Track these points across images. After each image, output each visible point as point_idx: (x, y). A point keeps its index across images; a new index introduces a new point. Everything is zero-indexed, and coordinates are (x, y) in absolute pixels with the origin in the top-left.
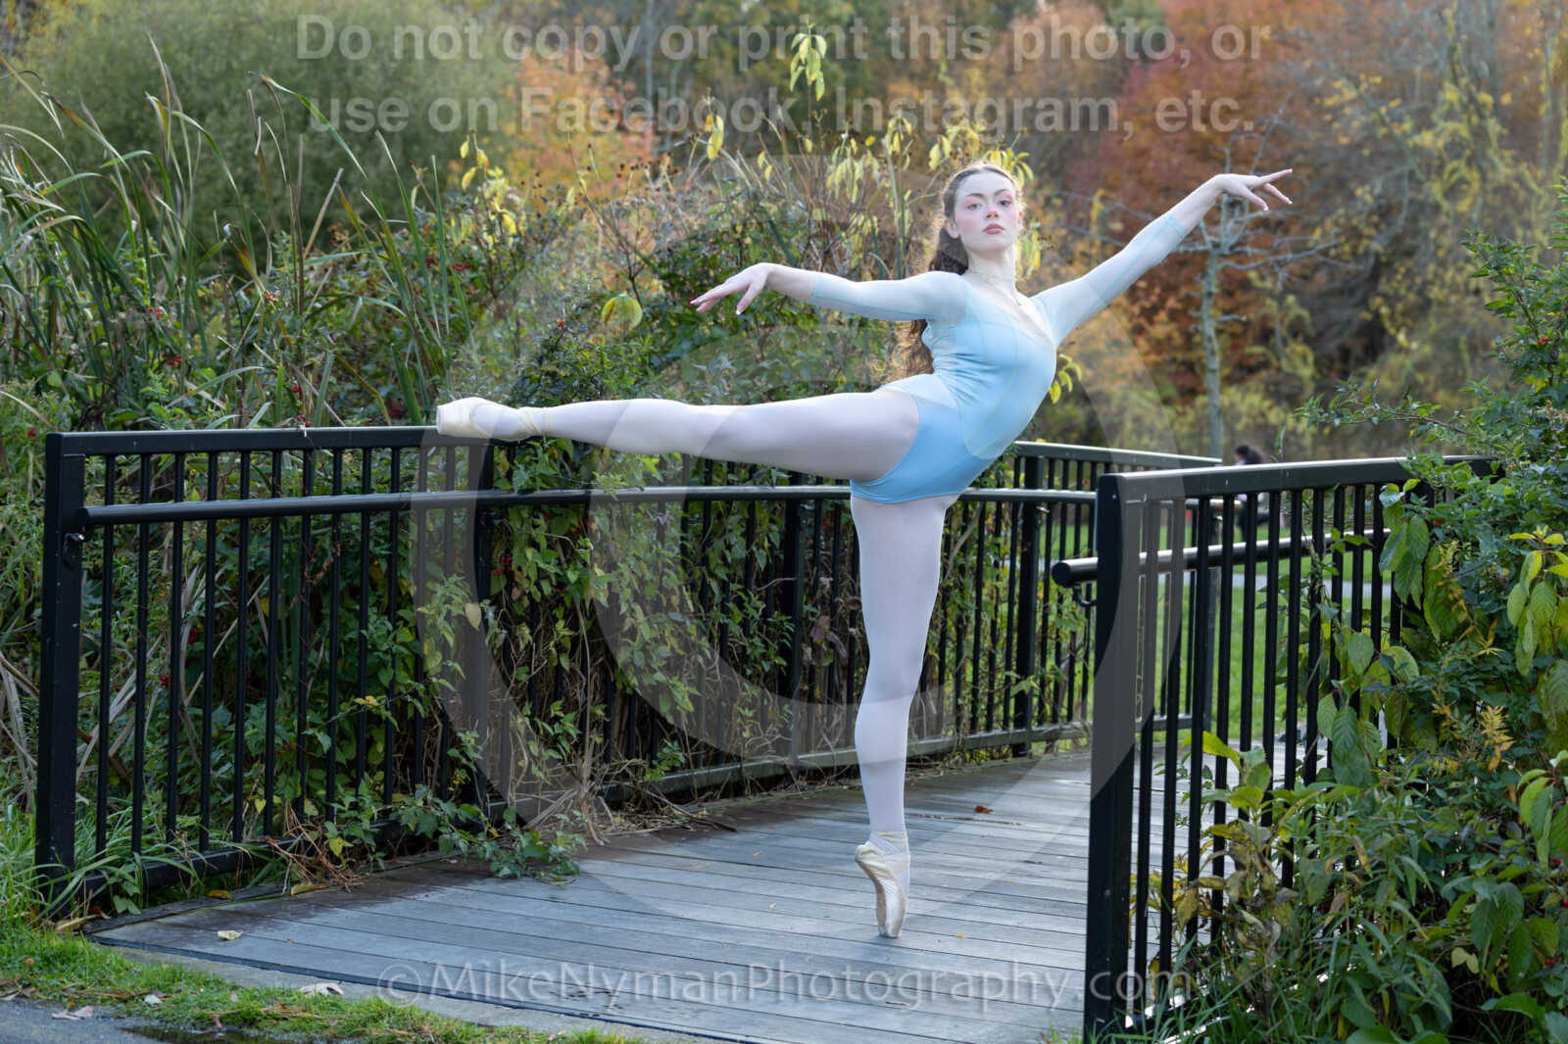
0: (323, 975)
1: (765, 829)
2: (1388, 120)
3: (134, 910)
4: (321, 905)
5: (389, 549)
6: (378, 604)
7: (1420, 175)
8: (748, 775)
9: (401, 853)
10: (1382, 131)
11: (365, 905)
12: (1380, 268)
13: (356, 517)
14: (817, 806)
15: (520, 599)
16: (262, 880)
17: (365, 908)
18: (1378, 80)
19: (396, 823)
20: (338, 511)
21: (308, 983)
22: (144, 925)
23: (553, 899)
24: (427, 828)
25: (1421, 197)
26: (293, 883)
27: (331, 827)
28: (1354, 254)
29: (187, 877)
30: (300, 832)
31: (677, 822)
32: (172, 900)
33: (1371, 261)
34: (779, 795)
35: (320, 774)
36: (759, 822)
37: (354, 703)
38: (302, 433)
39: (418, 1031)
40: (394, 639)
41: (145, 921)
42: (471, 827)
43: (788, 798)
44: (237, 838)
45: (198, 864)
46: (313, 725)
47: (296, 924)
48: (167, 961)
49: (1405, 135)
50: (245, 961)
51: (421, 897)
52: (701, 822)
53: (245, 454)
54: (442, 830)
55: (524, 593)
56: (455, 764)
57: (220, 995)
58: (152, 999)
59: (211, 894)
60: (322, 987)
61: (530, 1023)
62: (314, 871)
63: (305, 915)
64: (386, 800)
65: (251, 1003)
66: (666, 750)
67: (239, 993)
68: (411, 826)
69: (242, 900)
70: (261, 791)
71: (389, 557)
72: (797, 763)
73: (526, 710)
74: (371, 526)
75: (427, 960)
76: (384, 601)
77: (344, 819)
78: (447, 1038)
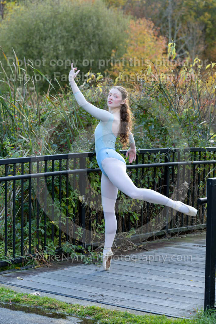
0: (37, 290)
1: (155, 250)
4: (41, 271)
5: (59, 184)
8: (154, 235)
13: (51, 177)
14: (172, 243)
16: (28, 265)
17: (51, 272)
19: (61, 250)
20: (46, 176)
21: (33, 292)
23: (96, 270)
24: (68, 251)
26: (36, 265)
27: (45, 251)
29: (10, 264)
30: (37, 253)
31: (134, 248)
32: (6, 269)
34: (162, 240)
36: (154, 248)
37: (49, 223)
39: (55, 305)
40: (61, 206)
42: (80, 251)
43: (164, 241)
44: (22, 255)
45: (12, 261)
46: (40, 227)
47: (34, 276)
48: (1, 286)
51: (65, 269)
52: (140, 248)
54: (72, 252)
55: (94, 193)
57: (12, 295)
59: (16, 268)
60: (35, 293)
63: (37, 274)
64: (59, 244)
65: (18, 297)
66: (131, 230)
67: (16, 294)
68: (65, 251)
69: (23, 270)
70: (28, 243)
71: (59, 186)
72: (168, 231)
73: (95, 221)
74: (54, 178)
75: (62, 286)
76: (58, 196)
77: (48, 250)
78: (61, 307)
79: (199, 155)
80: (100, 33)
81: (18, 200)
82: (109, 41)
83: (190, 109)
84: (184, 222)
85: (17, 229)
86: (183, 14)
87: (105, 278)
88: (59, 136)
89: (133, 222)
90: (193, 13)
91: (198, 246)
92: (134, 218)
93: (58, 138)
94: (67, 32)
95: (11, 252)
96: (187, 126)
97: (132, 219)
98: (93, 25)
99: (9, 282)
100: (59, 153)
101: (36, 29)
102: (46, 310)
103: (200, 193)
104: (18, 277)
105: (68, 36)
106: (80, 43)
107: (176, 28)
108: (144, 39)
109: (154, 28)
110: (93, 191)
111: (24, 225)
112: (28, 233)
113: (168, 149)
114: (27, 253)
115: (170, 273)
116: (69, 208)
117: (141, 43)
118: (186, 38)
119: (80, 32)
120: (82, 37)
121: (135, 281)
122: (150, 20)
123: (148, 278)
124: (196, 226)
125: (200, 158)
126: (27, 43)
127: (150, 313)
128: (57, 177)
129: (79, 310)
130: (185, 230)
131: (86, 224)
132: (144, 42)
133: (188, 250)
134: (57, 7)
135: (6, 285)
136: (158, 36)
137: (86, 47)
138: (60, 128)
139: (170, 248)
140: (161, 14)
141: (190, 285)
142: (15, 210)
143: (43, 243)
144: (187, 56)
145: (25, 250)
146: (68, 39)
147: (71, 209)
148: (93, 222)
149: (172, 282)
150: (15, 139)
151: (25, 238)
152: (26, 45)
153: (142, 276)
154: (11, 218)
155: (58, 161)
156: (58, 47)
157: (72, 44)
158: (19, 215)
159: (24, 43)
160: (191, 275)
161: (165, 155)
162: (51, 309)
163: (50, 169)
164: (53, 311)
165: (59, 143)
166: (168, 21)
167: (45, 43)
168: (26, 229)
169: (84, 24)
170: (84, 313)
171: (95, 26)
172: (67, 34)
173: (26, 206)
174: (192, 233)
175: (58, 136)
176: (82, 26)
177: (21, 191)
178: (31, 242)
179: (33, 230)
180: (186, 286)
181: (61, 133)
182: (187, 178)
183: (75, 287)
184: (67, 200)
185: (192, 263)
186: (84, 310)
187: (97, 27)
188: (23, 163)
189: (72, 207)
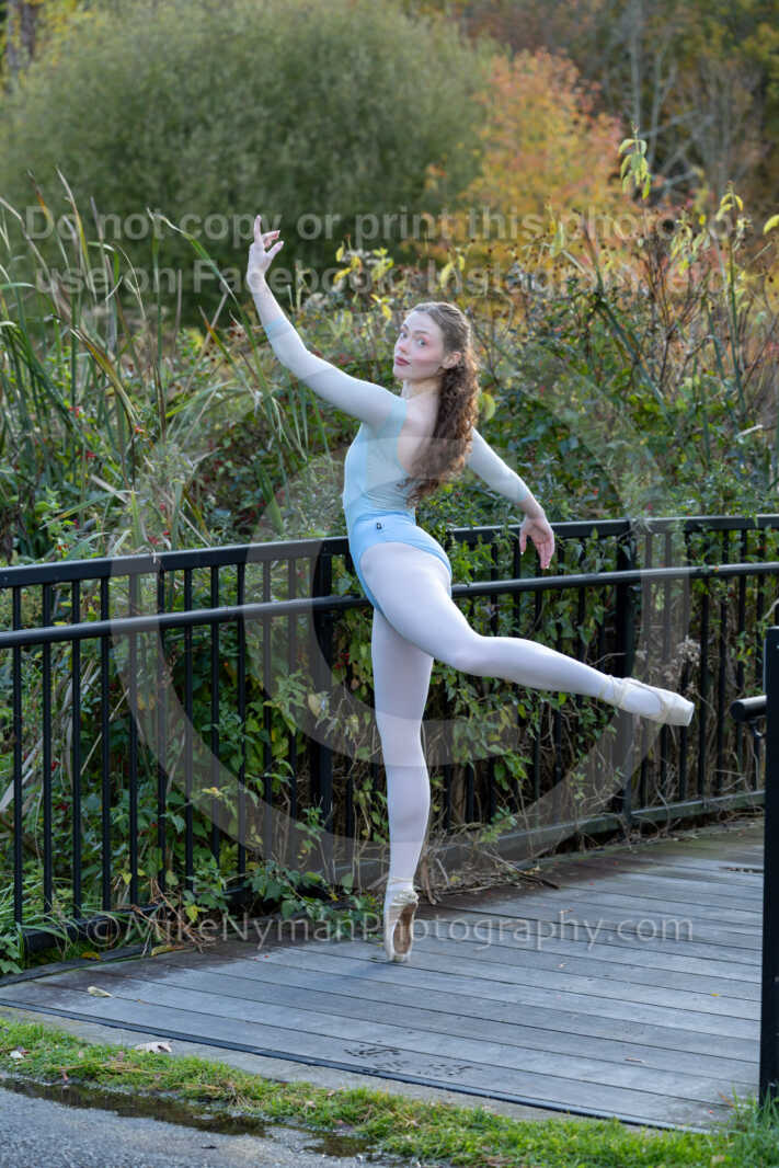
0: (158, 1034)
1: (586, 886)
3: (17, 970)
4: (174, 966)
5: (238, 652)
6: (229, 700)
8: (582, 832)
11: (212, 966)
13: (206, 627)
14: (644, 860)
15: (360, 689)
17: (211, 969)
19: (248, 890)
20: (189, 624)
21: (146, 1041)
22: (22, 986)
23: (373, 959)
24: (273, 894)
27: (188, 894)
29: (62, 942)
30: (161, 900)
31: (509, 880)
32: (50, 960)
34: (611, 849)
36: (581, 878)
38: (152, 558)
39: (224, 1086)
40: (244, 731)
41: (26, 980)
42: (313, 893)
43: (618, 852)
44: (107, 908)
45: (71, 931)
46: (172, 808)
47: (150, 985)
48: (33, 1020)
50: (97, 1020)
51: (262, 957)
52: (531, 880)
54: (285, 896)
55: (361, 685)
57: (71, 1051)
58: (16, 1054)
59: (84, 957)
60: (153, 1046)
61: (318, 1080)
63: (159, 975)
64: (240, 869)
65: (93, 1060)
66: (498, 816)
67: (86, 1049)
68: (261, 892)
69: (110, 961)
70: (127, 865)
71: (238, 658)
72: (631, 818)
73: (368, 785)
74: (221, 633)
75: (250, 1019)
76: (235, 696)
77: (199, 890)
78: (246, 1093)
79: (740, 544)
80: (382, 106)
81: (88, 710)
82: (416, 134)
83: (706, 376)
84: (687, 784)
85: (86, 815)
86: (680, 30)
87: (402, 989)
88: (237, 479)
89: (506, 787)
90: (719, 30)
91: (737, 870)
92: (508, 773)
93: (233, 488)
94: (268, 103)
95: (68, 900)
96: (698, 438)
97: (499, 776)
98: (357, 78)
99: (60, 1006)
100: (237, 541)
101: (154, 92)
102: (192, 1103)
103: (747, 678)
104: (91, 989)
105: (270, 117)
106: (313, 142)
107: (660, 83)
108: (545, 126)
109: (578, 84)
110: (358, 678)
111: (111, 800)
112: (125, 831)
113: (628, 523)
114: (123, 901)
115: (637, 970)
116: (273, 739)
117: (531, 139)
118: (695, 118)
119: (312, 104)
120: (319, 121)
121: (511, 998)
122: (564, 57)
123: (557, 986)
124: (731, 796)
125: (744, 552)
126: (122, 146)
127: (565, 1111)
128: (231, 628)
129: (310, 1103)
130: (692, 812)
131: (335, 796)
132: (542, 137)
133: (705, 885)
134: (225, 12)
135: (49, 1018)
136: (593, 114)
137: (336, 156)
138: (239, 452)
139: (638, 877)
140: (604, 34)
141: (709, 1010)
142: (79, 748)
143: (181, 866)
144: (701, 186)
145: (117, 892)
146: (268, 130)
147: (278, 741)
148: (360, 788)
149: (645, 999)
150: (77, 492)
151: (118, 846)
152: (119, 153)
153: (538, 978)
154: (65, 776)
155: (234, 569)
156: (234, 161)
157: (285, 148)
158: (93, 766)
159: (108, 147)
160: (715, 973)
161: (620, 542)
162: (209, 1100)
163: (202, 600)
164: (216, 1106)
165: (238, 504)
166: (628, 56)
167: (186, 145)
168: (119, 816)
169: (324, 74)
170: (328, 1114)
171: (364, 81)
172: (266, 113)
173: (118, 732)
174: (717, 823)
175: (233, 478)
176: (316, 81)
177: (101, 678)
178: (140, 860)
179: (146, 818)
180: (695, 1016)
181: (244, 470)
182: (699, 624)
183: (298, 1020)
184: (268, 710)
185: (716, 932)
186: (330, 1103)
187: (370, 86)
188: (105, 579)
189: (283, 736)
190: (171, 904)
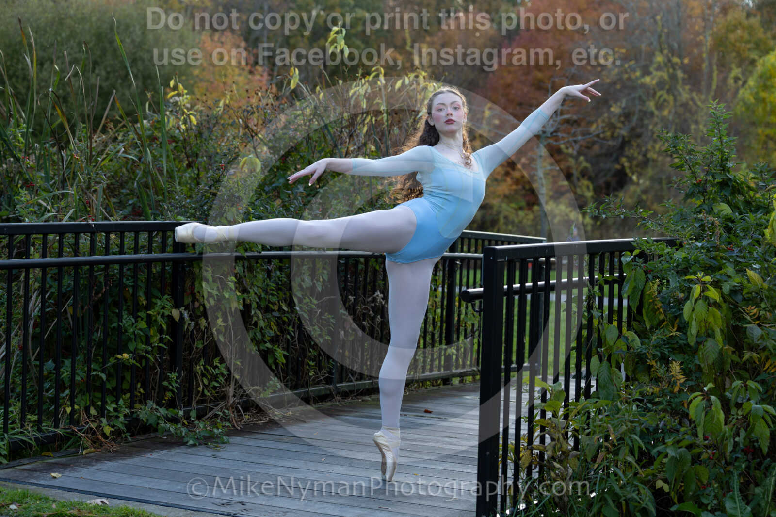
0: (99, 495)
2: (628, 70)
3: (5, 462)
4: (98, 460)
5: (134, 282)
6: (127, 309)
7: (644, 98)
8: (311, 394)
9: (139, 434)
10: (626, 76)
11: (121, 459)
12: (624, 144)
13: (117, 266)
14: (346, 409)
15: (199, 307)
16: (68, 447)
17: (121, 461)
18: (624, 51)
19: (137, 419)
20: (107, 263)
21: (90, 499)
22: (9, 470)
23: (214, 456)
24: (152, 421)
25: (644, 109)
26: (84, 449)
27: (104, 420)
28: (612, 136)
29: (31, 446)
30: (88, 423)
32: (24, 457)
33: (620, 140)
34: (327, 404)
35: (99, 395)
37: (117, 358)
38: (90, 225)
40: (136, 327)
41: (10, 467)
42: (174, 420)
43: (332, 406)
44: (56, 426)
46: (95, 370)
48: (20, 488)
49: (637, 78)
50: (59, 488)
51: (148, 455)
53: (62, 235)
54: (160, 422)
55: (200, 304)
56: (166, 389)
57: (47, 505)
58: (13, 507)
59: (43, 454)
60: (98, 501)
62: (95, 443)
63: (90, 464)
64: (131, 407)
67: (56, 503)
68: (145, 420)
69: (59, 457)
70: (69, 402)
71: (133, 286)
73: (202, 362)
74: (124, 271)
75: (150, 487)
76: (130, 308)
95: (35, 421)
97: (270, 361)
110: (198, 301)
111: (59, 364)
112: (67, 383)
116: (152, 333)
123: (325, 470)
128: (129, 268)
135: (30, 487)
143: (98, 405)
147: (155, 334)
148: (197, 363)
151: (63, 392)
153: (311, 466)
155: (133, 234)
168: (65, 374)
178: (75, 400)
179: (80, 376)
184: (149, 316)
190: (93, 426)
